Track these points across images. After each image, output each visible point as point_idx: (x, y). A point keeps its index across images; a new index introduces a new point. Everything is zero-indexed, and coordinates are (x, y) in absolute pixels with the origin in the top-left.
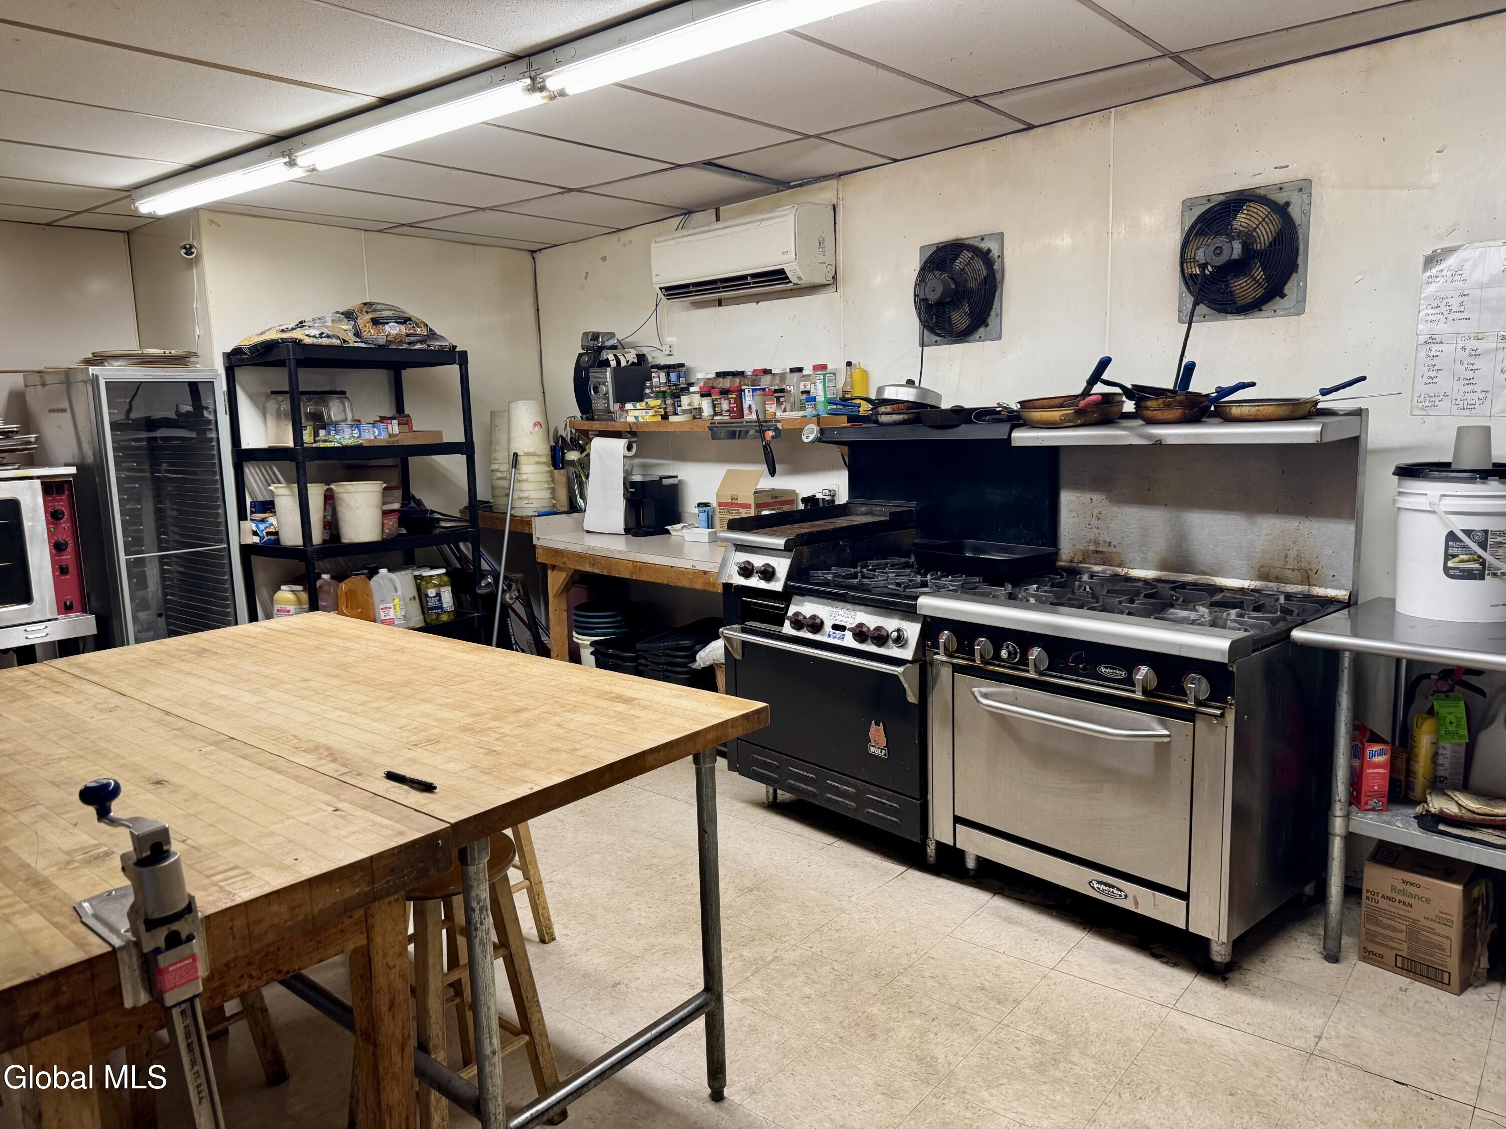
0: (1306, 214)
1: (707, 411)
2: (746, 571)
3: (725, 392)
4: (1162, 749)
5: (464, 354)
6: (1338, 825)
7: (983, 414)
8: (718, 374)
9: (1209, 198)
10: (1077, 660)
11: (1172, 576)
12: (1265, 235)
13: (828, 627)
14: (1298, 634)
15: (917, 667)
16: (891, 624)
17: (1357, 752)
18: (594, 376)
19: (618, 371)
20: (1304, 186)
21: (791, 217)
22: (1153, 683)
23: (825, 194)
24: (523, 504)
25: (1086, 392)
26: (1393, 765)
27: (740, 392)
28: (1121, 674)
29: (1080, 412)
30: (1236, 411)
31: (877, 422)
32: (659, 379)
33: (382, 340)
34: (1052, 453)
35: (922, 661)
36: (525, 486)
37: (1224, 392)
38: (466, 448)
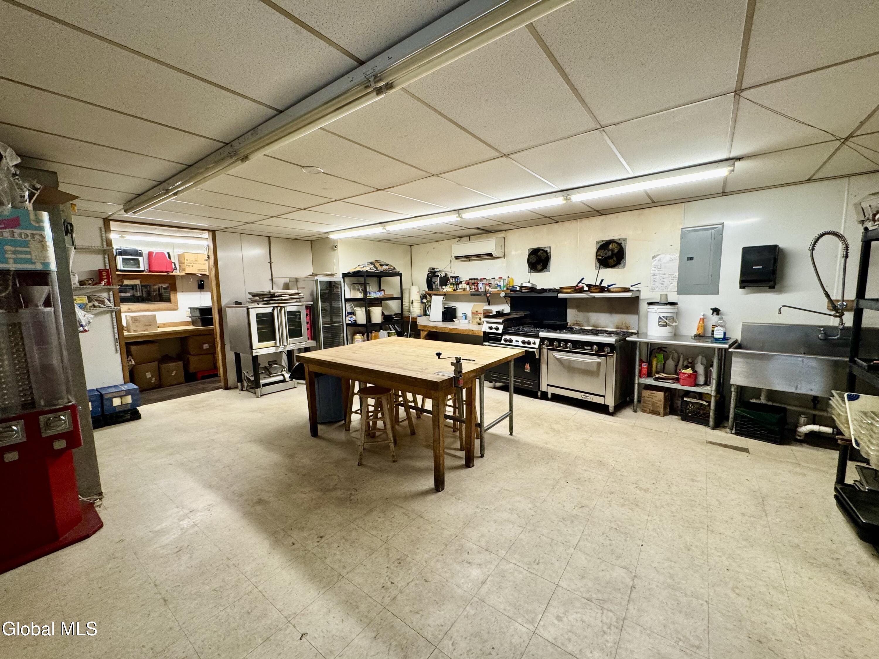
0: (626, 246)
1: (468, 288)
2: (491, 328)
3: (473, 284)
4: (599, 364)
5: (401, 274)
6: (636, 381)
7: (550, 290)
8: (470, 279)
9: (603, 241)
10: (579, 346)
11: (595, 328)
12: (616, 250)
13: (514, 341)
14: (628, 339)
15: (538, 350)
16: (532, 340)
17: (640, 365)
18: (434, 279)
19: (441, 278)
20: (625, 240)
21: (494, 241)
22: (597, 350)
23: (502, 235)
24: (414, 313)
25: (577, 286)
26: (648, 368)
27: (478, 284)
28: (590, 348)
29: (575, 290)
30: (612, 290)
31: (521, 292)
32: (452, 280)
33: (382, 270)
34: (565, 300)
35: (540, 348)
36: (414, 309)
37: (609, 286)
38: (401, 298)
